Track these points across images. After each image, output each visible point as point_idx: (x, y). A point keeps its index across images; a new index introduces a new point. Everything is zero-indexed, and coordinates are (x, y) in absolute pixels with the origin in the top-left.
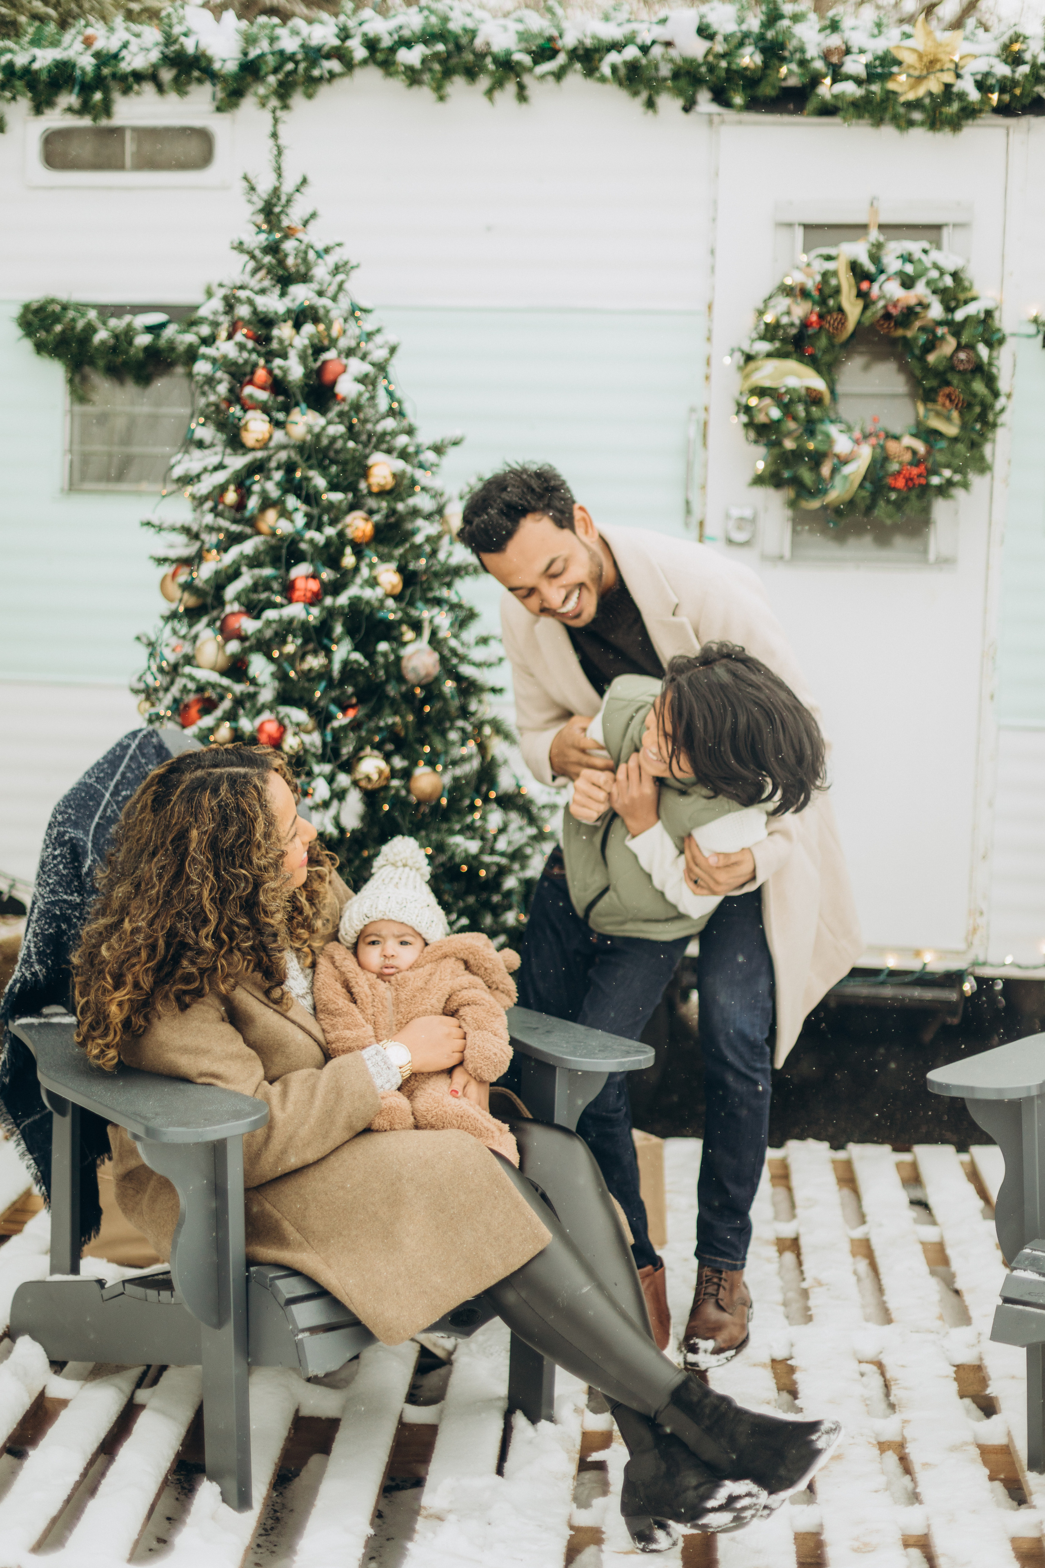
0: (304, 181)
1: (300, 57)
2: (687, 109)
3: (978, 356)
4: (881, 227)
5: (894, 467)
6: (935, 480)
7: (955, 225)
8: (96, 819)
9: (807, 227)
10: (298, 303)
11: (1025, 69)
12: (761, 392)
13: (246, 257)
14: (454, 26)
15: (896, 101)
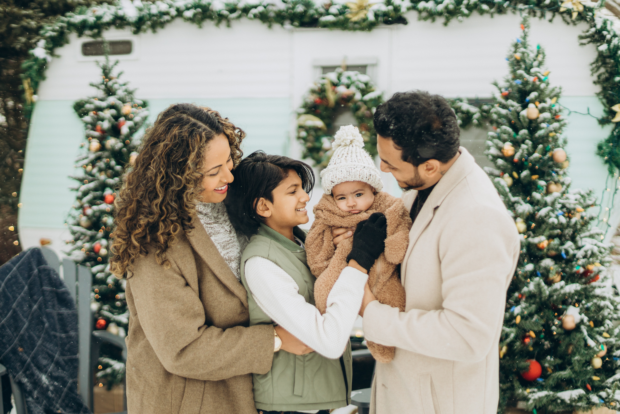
0: (117, 62)
1: (158, 15)
2: (282, 27)
4: (347, 66)
7: (371, 65)
8: (8, 276)
9: (323, 67)
10: (110, 102)
12: (300, 127)
13: (95, 88)
14: (203, 3)
15: (348, 22)
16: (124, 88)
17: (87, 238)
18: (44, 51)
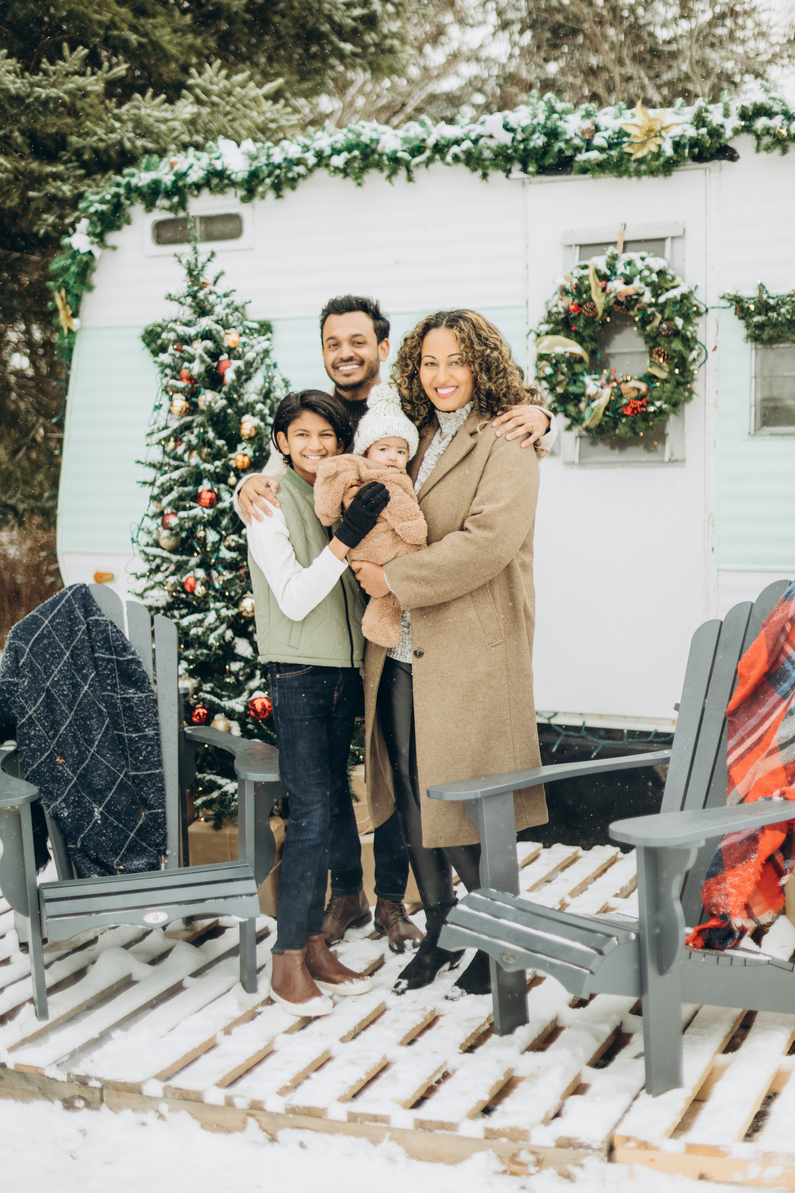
0: (213, 254)
1: (284, 165)
2: (507, 176)
3: (676, 326)
4: (626, 243)
5: (625, 401)
6: (651, 409)
7: (673, 238)
8: (36, 635)
9: (581, 246)
10: (202, 328)
11: (704, 131)
12: (542, 357)
13: (176, 303)
14: (365, 139)
15: (629, 160)
16: (225, 301)
17: (172, 568)
18: (88, 239)
